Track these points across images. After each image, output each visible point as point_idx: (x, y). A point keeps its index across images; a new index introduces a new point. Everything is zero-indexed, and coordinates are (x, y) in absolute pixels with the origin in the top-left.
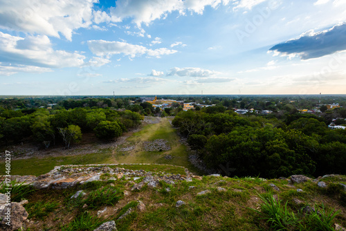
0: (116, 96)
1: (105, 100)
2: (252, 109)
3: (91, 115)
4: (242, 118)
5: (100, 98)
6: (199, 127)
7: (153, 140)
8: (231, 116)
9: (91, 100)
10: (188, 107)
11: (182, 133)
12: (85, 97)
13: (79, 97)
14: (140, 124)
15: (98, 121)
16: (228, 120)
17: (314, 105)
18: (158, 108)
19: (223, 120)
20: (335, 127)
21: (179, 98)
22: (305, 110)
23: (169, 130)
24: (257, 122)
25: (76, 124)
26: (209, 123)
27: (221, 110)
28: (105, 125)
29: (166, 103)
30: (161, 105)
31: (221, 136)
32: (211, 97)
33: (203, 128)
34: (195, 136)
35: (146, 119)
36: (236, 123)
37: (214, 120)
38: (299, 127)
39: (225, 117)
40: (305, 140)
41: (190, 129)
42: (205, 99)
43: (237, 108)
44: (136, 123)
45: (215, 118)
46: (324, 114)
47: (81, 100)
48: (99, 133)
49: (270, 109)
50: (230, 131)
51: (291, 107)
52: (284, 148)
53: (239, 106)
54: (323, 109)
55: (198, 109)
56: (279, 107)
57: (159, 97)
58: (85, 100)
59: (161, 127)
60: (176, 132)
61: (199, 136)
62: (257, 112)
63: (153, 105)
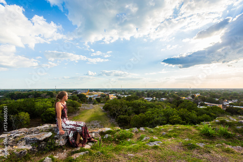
0: (57, 90)
1: (48, 92)
2: (154, 98)
3: (39, 104)
4: (150, 103)
5: (44, 91)
6: (124, 110)
7: (90, 122)
8: (144, 102)
9: (36, 92)
10: (112, 97)
11: (111, 115)
12: (31, 90)
13: (24, 90)
14: (79, 109)
15: (45, 108)
16: (142, 104)
17: (188, 95)
18: (90, 98)
19: (139, 105)
20: (201, 107)
21: (105, 91)
22: (184, 98)
23: (101, 114)
24: (160, 106)
25: (26, 112)
26: (130, 107)
27: (136, 98)
28: (51, 111)
29: (96, 94)
30: (92, 96)
31: (140, 115)
32: (128, 90)
33: (126, 111)
34: (122, 116)
35: (83, 106)
36: (147, 107)
37: (133, 105)
38: (184, 107)
39: (140, 102)
40: (189, 115)
41: (117, 112)
42: (123, 91)
43: (145, 97)
44: (76, 109)
45: (134, 104)
46: (194, 99)
47: (27, 92)
48: (46, 118)
49: (165, 97)
50: (145, 112)
51: (177, 96)
52: (180, 120)
53: (146, 96)
54: (193, 97)
55: (119, 98)
56: (170, 96)
57: (91, 90)
58: (30, 92)
59: (95, 112)
60: (106, 115)
61: (125, 116)
62: (158, 99)
63: (87, 96)
